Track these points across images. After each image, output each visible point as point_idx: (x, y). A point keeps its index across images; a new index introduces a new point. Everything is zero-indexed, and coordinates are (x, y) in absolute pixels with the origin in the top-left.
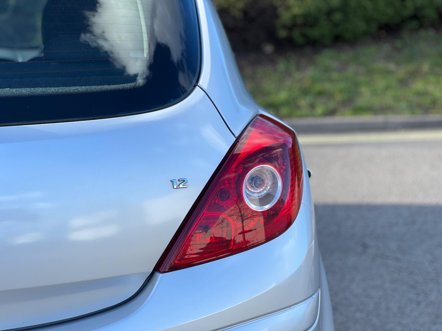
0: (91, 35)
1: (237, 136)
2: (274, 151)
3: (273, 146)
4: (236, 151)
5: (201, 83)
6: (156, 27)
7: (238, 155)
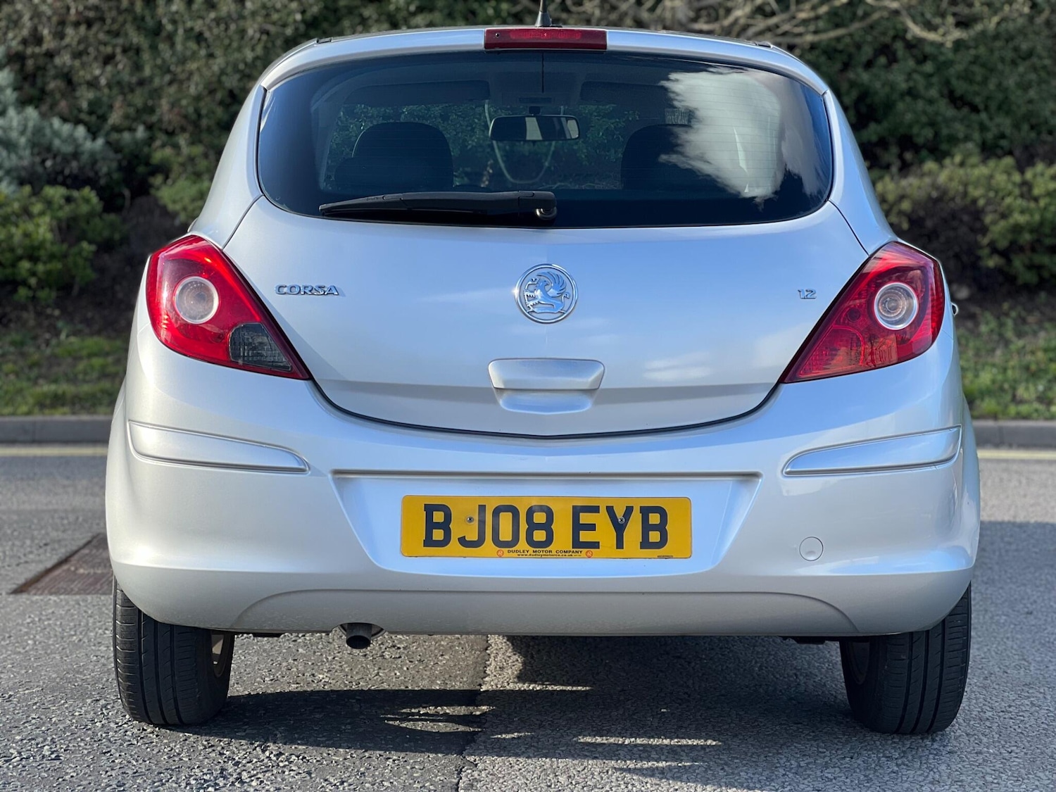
0: (680, 156)
1: (870, 254)
2: (911, 272)
3: (911, 266)
4: (866, 270)
5: (832, 198)
6: (784, 150)
7: (868, 274)
